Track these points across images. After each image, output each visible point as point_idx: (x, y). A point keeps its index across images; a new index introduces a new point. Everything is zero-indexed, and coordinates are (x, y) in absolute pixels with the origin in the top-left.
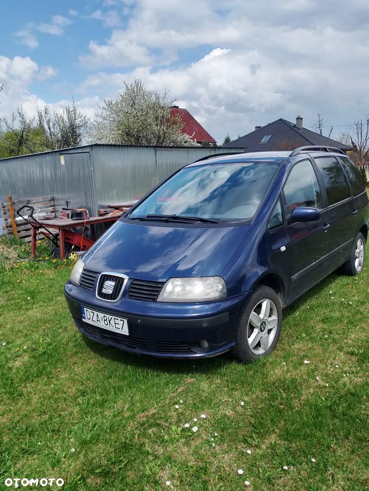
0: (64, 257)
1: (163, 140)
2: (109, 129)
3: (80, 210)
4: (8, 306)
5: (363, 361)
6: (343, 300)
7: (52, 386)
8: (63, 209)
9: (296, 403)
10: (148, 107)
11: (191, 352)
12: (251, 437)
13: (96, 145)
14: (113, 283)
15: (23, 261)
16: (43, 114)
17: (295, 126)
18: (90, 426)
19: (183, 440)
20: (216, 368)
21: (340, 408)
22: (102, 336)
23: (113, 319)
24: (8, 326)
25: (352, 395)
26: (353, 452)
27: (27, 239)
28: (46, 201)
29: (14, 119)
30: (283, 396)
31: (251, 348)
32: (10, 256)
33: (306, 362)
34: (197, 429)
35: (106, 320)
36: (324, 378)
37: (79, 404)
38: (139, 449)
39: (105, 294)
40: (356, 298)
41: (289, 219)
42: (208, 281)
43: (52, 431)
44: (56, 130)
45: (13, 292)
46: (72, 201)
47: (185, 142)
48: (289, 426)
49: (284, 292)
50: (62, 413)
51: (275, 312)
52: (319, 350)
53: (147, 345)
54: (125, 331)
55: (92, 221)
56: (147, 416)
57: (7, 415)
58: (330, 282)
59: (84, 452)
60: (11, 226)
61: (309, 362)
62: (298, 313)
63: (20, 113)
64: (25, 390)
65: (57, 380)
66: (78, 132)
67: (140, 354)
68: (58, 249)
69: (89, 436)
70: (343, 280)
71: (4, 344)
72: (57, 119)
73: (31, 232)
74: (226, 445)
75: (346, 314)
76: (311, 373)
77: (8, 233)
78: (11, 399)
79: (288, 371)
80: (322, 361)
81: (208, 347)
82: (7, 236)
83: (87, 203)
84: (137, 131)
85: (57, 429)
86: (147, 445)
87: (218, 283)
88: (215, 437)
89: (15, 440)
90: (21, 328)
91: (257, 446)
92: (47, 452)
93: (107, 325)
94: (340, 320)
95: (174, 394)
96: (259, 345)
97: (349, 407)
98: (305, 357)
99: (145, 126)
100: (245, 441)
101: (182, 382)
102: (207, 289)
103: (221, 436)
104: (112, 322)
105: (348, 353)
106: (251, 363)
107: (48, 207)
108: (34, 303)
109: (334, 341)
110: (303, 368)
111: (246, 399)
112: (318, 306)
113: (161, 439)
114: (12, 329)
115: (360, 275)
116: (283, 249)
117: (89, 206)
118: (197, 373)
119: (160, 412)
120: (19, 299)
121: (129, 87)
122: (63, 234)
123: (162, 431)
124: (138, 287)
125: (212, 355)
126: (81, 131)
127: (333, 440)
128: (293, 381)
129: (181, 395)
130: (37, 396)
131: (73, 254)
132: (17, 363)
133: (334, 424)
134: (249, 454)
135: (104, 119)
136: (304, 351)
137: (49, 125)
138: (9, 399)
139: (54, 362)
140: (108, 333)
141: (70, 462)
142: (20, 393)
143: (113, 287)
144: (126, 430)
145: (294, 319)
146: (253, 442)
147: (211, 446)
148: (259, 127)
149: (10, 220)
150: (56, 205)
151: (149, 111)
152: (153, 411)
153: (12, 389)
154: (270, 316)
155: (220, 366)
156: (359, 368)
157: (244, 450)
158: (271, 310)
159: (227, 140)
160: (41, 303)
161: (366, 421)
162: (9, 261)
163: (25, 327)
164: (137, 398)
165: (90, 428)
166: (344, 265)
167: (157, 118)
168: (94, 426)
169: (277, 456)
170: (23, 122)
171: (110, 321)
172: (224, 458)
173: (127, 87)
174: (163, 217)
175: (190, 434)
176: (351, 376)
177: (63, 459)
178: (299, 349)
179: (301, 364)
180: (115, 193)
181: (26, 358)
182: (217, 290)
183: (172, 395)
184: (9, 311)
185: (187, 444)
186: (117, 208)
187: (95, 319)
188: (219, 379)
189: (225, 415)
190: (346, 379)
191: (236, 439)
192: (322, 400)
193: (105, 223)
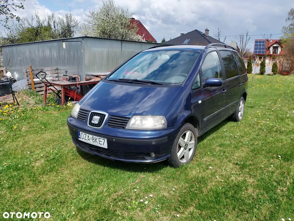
0: (64, 104)
1: (125, 38)
2: (92, 29)
3: (75, 76)
4: (30, 131)
5: (243, 168)
6: (231, 134)
7: (59, 177)
8: (64, 75)
9: (204, 190)
10: (117, 17)
11: (145, 159)
12: (179, 208)
13: (86, 37)
14: (99, 118)
15: (38, 106)
16: (51, 17)
17: (204, 35)
18: (84, 200)
19: (139, 209)
20: (158, 170)
21: (230, 193)
22: (91, 149)
23: (98, 139)
24: (31, 143)
25: (237, 186)
26: (237, 217)
27: (41, 93)
28: (52, 70)
29: (33, 19)
30: (197, 186)
31: (179, 158)
32: (30, 102)
33: (210, 168)
34: (148, 203)
35: (94, 139)
36: (221, 177)
37: (76, 188)
38: (113, 213)
39: (94, 124)
40: (239, 134)
41: (204, 85)
42: (156, 118)
43: (61, 202)
44: (59, 28)
45: (33, 123)
46: (69, 71)
47: (138, 40)
48: (201, 202)
49: (199, 127)
50: (66, 193)
51: (193, 139)
52: (217, 161)
53: (118, 154)
54: (105, 146)
55: (82, 83)
56: (117, 195)
57: (32, 193)
58: (224, 125)
59: (80, 214)
60: (31, 84)
61: (212, 168)
62: (206, 141)
63: (37, 16)
64: (42, 179)
65: (62, 174)
66: (72, 30)
67: (114, 160)
68: (60, 99)
69: (83, 205)
70: (231, 124)
71: (28, 153)
72: (60, 21)
73: (44, 89)
74: (164, 212)
75: (233, 142)
76: (213, 174)
77: (29, 89)
78: (34, 184)
79: (200, 172)
80: (219, 167)
81: (155, 157)
82: (28, 90)
83: (79, 73)
84: (110, 31)
85: (63, 201)
86: (118, 211)
87: (162, 119)
88: (158, 207)
89: (37, 207)
90: (39, 144)
91: (182, 213)
92: (57, 214)
93: (94, 142)
94: (229, 146)
95: (133, 184)
96: (183, 157)
97: (235, 192)
98: (210, 165)
99: (114, 28)
100: (176, 210)
101: (138, 177)
102: (155, 123)
103: (162, 207)
104: (97, 140)
105: (234, 164)
106: (179, 167)
107: (54, 74)
108: (46, 130)
109: (227, 157)
110: (208, 171)
111: (176, 187)
112: (217, 138)
113: (126, 208)
114: (33, 144)
115: (241, 121)
116: (200, 102)
117: (80, 74)
118: (146, 172)
119: (125, 193)
120: (36, 127)
121: (105, 4)
122: (64, 90)
123: (127, 204)
124: (114, 120)
125: (156, 161)
126: (74, 29)
127: (226, 211)
128: (203, 178)
129: (138, 184)
130: (50, 183)
131: (70, 103)
132: (37, 164)
133: (227, 202)
134: (178, 217)
135: (89, 23)
136: (209, 162)
137: (54, 24)
138: (33, 184)
139: (60, 164)
140: (94, 147)
141: (72, 219)
142: (40, 181)
143: (99, 120)
144: (105, 203)
145: (203, 144)
146: (180, 210)
147: (155, 212)
148: (183, 34)
149: (30, 80)
150: (59, 73)
151: (117, 19)
152: (121, 192)
153: (34, 179)
154: (190, 141)
155: (160, 168)
156: (240, 172)
157: (175, 215)
158: (191, 137)
159: (164, 41)
160: (50, 130)
161: (245, 200)
162: (30, 105)
163: (41, 144)
164: (112, 185)
165: (83, 201)
166: (233, 115)
167: (122, 24)
168: (86, 200)
169: (194, 218)
170: (39, 22)
171: (96, 140)
172: (163, 219)
173: (104, 4)
174: (129, 80)
175: (143, 205)
176: (236, 176)
177: (67, 218)
178: (206, 161)
179: (207, 169)
180: (96, 67)
181: (43, 161)
182: (161, 123)
183: (132, 184)
184: (31, 134)
185: (142, 210)
186: (97, 76)
187: (87, 138)
188: (160, 176)
189: (164, 196)
190: (233, 178)
191: (170, 209)
192: (220, 189)
193: (89, 85)
